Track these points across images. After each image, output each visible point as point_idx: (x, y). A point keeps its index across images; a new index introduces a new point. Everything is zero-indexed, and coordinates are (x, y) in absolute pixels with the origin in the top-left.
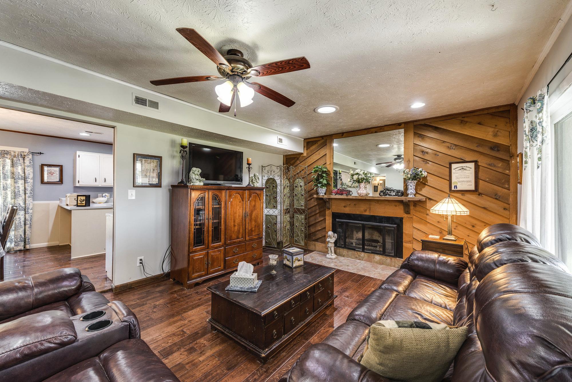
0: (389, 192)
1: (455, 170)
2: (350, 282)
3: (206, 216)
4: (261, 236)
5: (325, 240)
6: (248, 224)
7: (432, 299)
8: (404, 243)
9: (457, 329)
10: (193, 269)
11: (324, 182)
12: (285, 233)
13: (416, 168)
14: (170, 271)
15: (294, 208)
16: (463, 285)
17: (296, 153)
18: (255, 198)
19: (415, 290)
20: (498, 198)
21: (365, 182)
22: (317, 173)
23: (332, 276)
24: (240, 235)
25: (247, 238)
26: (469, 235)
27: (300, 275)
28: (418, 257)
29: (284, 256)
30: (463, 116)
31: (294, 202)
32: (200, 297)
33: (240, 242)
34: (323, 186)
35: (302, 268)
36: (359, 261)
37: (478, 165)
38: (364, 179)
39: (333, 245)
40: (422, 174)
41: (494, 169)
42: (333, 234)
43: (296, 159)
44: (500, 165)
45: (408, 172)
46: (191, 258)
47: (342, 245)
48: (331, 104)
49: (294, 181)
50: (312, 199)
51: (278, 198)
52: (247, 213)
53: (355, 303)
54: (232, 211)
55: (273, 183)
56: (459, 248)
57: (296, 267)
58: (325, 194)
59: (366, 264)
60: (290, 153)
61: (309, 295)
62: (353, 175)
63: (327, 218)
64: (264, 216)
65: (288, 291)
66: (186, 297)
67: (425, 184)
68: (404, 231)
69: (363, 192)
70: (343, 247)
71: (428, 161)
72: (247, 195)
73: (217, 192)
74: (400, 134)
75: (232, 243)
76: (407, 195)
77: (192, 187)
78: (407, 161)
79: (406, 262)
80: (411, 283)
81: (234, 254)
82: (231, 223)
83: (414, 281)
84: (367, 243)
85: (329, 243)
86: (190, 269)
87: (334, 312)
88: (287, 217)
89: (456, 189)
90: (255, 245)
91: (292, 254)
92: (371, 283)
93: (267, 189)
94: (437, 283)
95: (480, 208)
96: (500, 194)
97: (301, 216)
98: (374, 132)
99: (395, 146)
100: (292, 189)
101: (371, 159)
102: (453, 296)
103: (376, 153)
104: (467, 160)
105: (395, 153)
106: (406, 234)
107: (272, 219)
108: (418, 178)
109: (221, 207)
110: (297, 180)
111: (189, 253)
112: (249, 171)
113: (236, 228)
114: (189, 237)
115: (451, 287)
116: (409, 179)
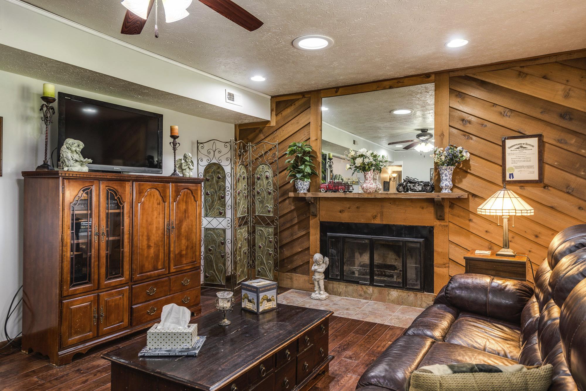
0: (412, 185)
1: (511, 149)
2: (352, 334)
3: (95, 229)
4: (197, 265)
5: (309, 269)
6: (175, 243)
7: (485, 346)
8: (435, 268)
9: (538, 370)
10: (70, 327)
11: (306, 171)
12: (240, 260)
13: (453, 147)
14: (21, 335)
15: (255, 217)
16: (530, 321)
17: (258, 121)
18: (187, 198)
19: (458, 334)
20: (570, 191)
21: (374, 170)
22: (295, 155)
23: (326, 323)
24: (160, 263)
25: (173, 269)
26: (530, 250)
27: (271, 324)
28: (461, 284)
29: (243, 293)
30: (522, 65)
31: (255, 206)
32: (85, 378)
33: (159, 276)
34: (304, 176)
35: (274, 313)
36: (365, 301)
37: (543, 141)
38: (372, 165)
39: (322, 276)
40: (463, 156)
41: (565, 147)
42: (322, 258)
43: (257, 131)
44: (573, 141)
45: (441, 152)
46: (65, 306)
47: (337, 275)
48: (320, 33)
49: (254, 169)
50: (285, 200)
51: (228, 198)
52: (172, 224)
53: (363, 367)
54: (144, 221)
55: (219, 173)
56: (520, 267)
57: (265, 312)
58: (309, 190)
59: (376, 306)
60: (247, 121)
61: (289, 355)
62: (354, 158)
63: (312, 231)
64: (203, 229)
65: (253, 351)
66: (57, 379)
67: (467, 172)
68: (435, 248)
69: (371, 186)
70: (338, 279)
71: (471, 136)
72: (172, 191)
73: (115, 186)
74: (428, 92)
75: (145, 278)
76: (440, 189)
77: (67, 175)
78: (440, 136)
79: (443, 293)
80: (452, 324)
81: (149, 298)
82: (141, 242)
83: (456, 321)
84: (378, 271)
85: (316, 274)
86: (64, 328)
87: (330, 382)
88: (243, 233)
89: (512, 179)
90: (187, 281)
91: (256, 290)
92: (386, 335)
93: (207, 183)
94: (490, 322)
95: (546, 208)
96: (573, 186)
97: (267, 229)
98: (388, 87)
99: (419, 113)
100: (252, 182)
101: (380, 135)
102: (514, 338)
103: (388, 124)
104: (528, 133)
105: (418, 126)
106: (438, 253)
107: (217, 236)
108: (457, 162)
109: (123, 213)
110: (261, 167)
111: (62, 297)
112: (175, 149)
113: (152, 250)
114: (62, 268)
115: (510, 326)
116: (443, 164)
